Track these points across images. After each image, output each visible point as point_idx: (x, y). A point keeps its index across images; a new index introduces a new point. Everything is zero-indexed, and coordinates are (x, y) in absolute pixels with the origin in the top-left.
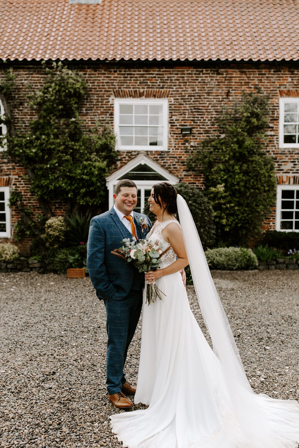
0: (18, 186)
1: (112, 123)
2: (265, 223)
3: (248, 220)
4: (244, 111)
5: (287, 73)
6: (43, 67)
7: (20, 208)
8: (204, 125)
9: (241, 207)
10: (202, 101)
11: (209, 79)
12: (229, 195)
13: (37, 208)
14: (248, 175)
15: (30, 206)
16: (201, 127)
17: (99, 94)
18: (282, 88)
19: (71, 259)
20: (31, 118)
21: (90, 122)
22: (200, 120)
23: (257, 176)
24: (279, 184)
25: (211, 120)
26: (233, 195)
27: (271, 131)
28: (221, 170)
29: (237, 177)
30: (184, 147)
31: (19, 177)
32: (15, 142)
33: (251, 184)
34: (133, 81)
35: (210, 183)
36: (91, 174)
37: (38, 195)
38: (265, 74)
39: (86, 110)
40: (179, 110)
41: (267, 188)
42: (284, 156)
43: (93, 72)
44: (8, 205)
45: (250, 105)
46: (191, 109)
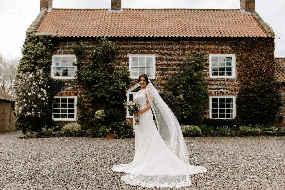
0: (81, 95)
1: (128, 66)
2: (204, 115)
3: (196, 112)
4: (192, 59)
5: (212, 43)
6: (97, 40)
7: (82, 106)
8: (173, 67)
9: (192, 106)
10: (172, 56)
11: (175, 45)
12: (186, 100)
13: (90, 106)
14: (195, 90)
15: (87, 105)
16: (171, 67)
17: (122, 52)
18: (210, 50)
19: (107, 130)
20: (90, 63)
21: (117, 65)
22: (171, 64)
23: (200, 91)
24: (210, 95)
25: (176, 64)
26: (187, 100)
27: (205, 70)
28: (181, 88)
29: (189, 91)
30: (163, 77)
31: (82, 91)
32: (82, 74)
33: (197, 94)
34: (138, 47)
35: (176, 94)
36: (118, 89)
37: (91, 100)
38: (202, 43)
39: (115, 60)
40: (160, 60)
41: (204, 97)
42: (212, 82)
43: (120, 42)
44: (76, 105)
45: (195, 57)
46: (166, 59)
